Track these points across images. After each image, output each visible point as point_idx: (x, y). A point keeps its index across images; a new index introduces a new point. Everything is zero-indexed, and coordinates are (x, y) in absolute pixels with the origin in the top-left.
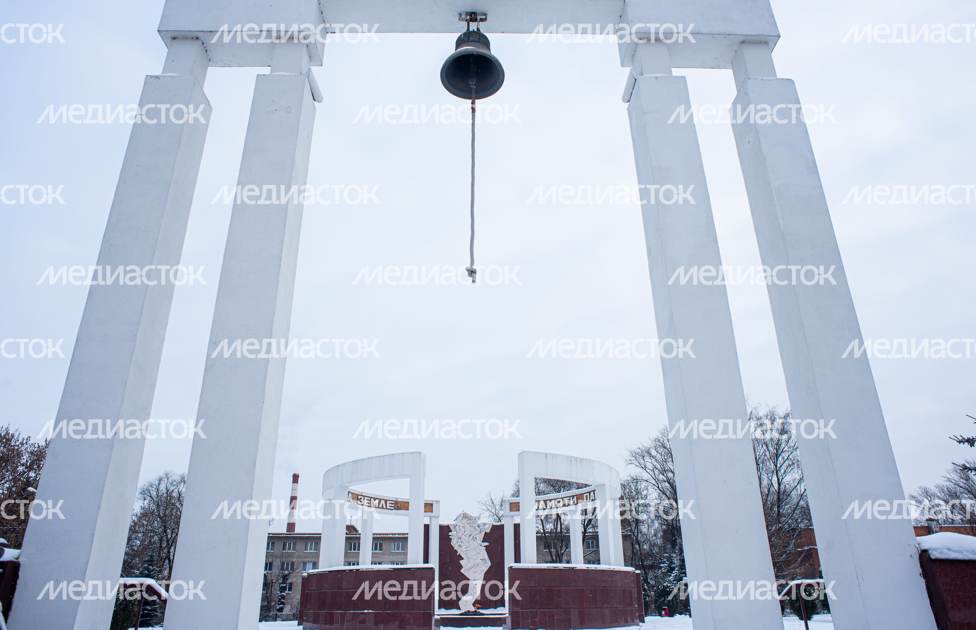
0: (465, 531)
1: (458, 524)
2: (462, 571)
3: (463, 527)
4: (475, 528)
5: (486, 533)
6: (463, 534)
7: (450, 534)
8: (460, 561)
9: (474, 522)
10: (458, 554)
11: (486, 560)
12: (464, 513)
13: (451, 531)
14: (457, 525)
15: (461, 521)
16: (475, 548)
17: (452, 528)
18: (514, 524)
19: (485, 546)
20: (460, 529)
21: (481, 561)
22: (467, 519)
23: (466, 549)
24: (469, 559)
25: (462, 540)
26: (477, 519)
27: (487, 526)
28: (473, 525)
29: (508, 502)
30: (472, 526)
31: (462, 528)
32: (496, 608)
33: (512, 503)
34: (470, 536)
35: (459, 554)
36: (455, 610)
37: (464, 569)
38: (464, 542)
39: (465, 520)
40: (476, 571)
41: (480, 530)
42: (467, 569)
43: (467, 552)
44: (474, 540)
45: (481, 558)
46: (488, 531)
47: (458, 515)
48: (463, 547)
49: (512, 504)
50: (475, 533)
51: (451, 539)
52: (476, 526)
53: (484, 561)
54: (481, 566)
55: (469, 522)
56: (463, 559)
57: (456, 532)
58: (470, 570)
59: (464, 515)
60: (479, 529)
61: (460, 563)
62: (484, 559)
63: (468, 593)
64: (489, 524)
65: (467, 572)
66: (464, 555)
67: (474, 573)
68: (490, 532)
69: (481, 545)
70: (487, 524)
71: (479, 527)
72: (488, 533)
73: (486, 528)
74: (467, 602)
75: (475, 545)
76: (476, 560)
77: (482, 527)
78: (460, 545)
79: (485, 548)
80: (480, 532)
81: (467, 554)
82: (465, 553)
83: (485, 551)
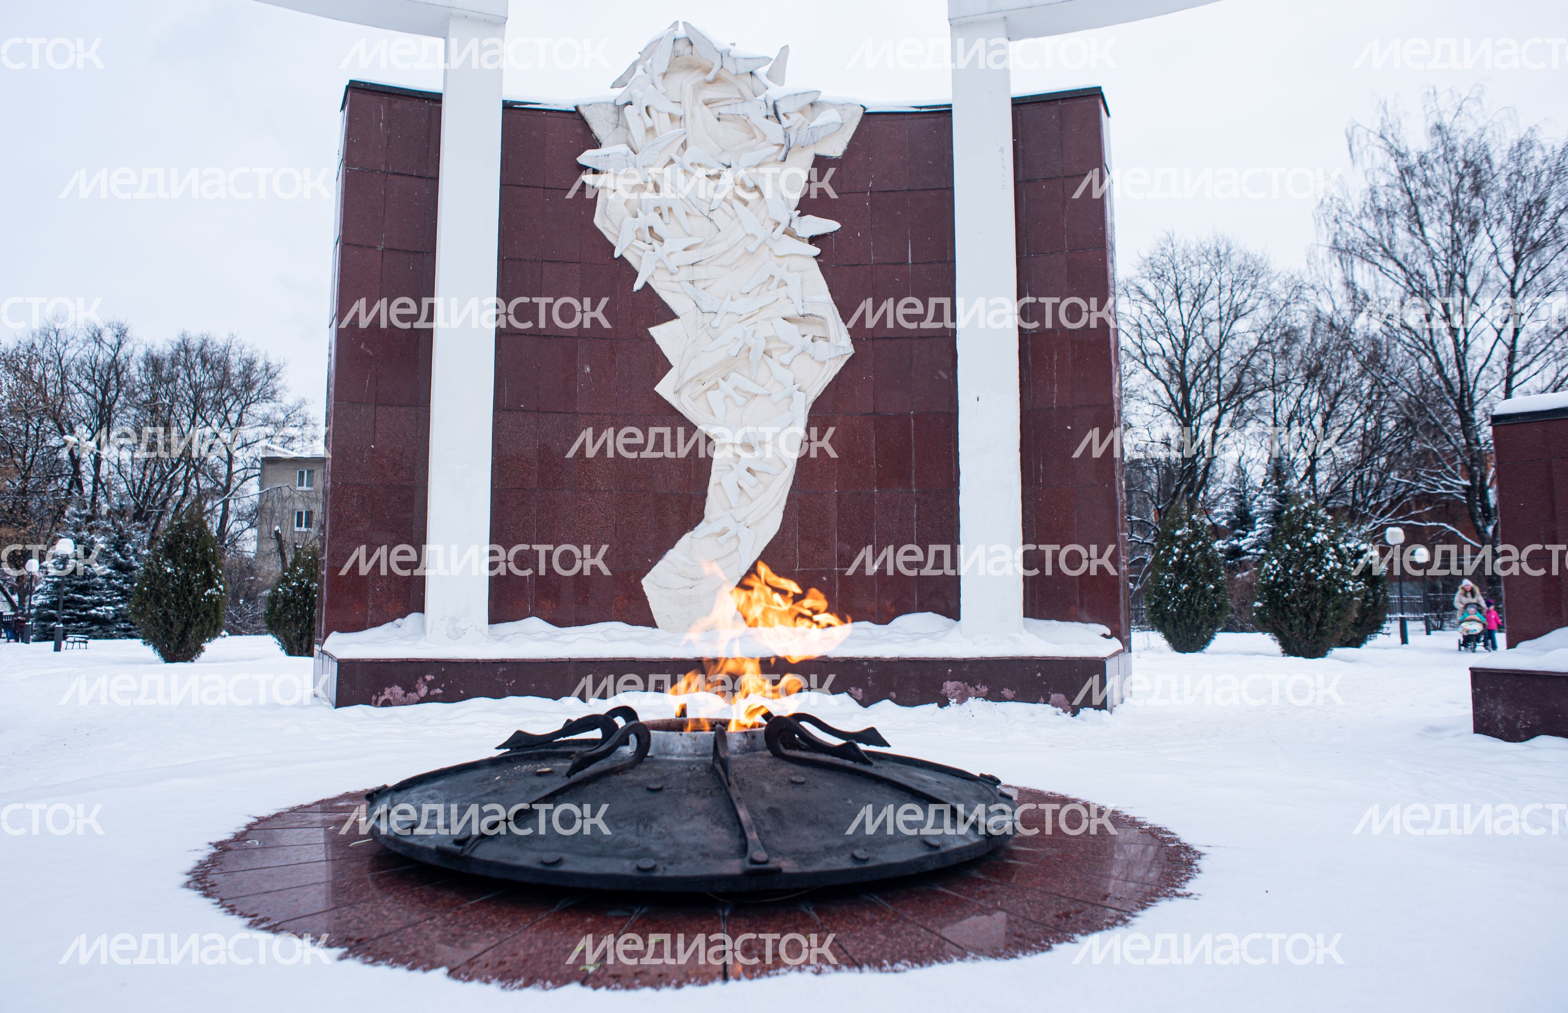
0: (684, 146)
1: (641, 97)
2: (665, 388)
3: (672, 117)
4: (750, 130)
5: (819, 160)
6: (672, 161)
7: (587, 158)
8: (653, 331)
9: (747, 93)
10: (638, 285)
11: (822, 321)
12: (681, 32)
13: (596, 144)
14: (630, 103)
15: (658, 80)
16: (752, 249)
17: (599, 128)
18: (1013, 99)
19: (813, 240)
20: (650, 130)
21: (793, 327)
22: (696, 77)
23: (693, 256)
24: (708, 318)
26: (762, 71)
27: (826, 117)
28: (740, 109)
30: (735, 118)
31: (661, 122)
32: (883, 618)
35: (647, 285)
36: (617, 628)
37: (680, 376)
39: (685, 82)
40: (755, 389)
41: (786, 136)
42: (698, 379)
43: (700, 272)
44: (746, 203)
45: (791, 312)
46: (836, 150)
47: (641, 50)
48: (674, 243)
50: (748, 158)
52: (756, 113)
53: (812, 330)
54: (786, 358)
55: (711, 93)
56: (667, 314)
57: (624, 148)
58: (716, 386)
59: (682, 47)
60: (774, 131)
61: (652, 339)
62: (810, 315)
63: (702, 524)
64: (842, 106)
65: (694, 400)
66: (677, 287)
67: (740, 400)
68: (845, 153)
69: (781, 229)
70: (832, 105)
71: (780, 122)
72: (836, 159)
73: (822, 126)
74: (695, 583)
75: (749, 232)
76: (753, 320)
77: (795, 119)
78: (651, 229)
79: (817, 251)
80: (784, 149)
81: (701, 285)
82: (684, 274)
83: (815, 263)
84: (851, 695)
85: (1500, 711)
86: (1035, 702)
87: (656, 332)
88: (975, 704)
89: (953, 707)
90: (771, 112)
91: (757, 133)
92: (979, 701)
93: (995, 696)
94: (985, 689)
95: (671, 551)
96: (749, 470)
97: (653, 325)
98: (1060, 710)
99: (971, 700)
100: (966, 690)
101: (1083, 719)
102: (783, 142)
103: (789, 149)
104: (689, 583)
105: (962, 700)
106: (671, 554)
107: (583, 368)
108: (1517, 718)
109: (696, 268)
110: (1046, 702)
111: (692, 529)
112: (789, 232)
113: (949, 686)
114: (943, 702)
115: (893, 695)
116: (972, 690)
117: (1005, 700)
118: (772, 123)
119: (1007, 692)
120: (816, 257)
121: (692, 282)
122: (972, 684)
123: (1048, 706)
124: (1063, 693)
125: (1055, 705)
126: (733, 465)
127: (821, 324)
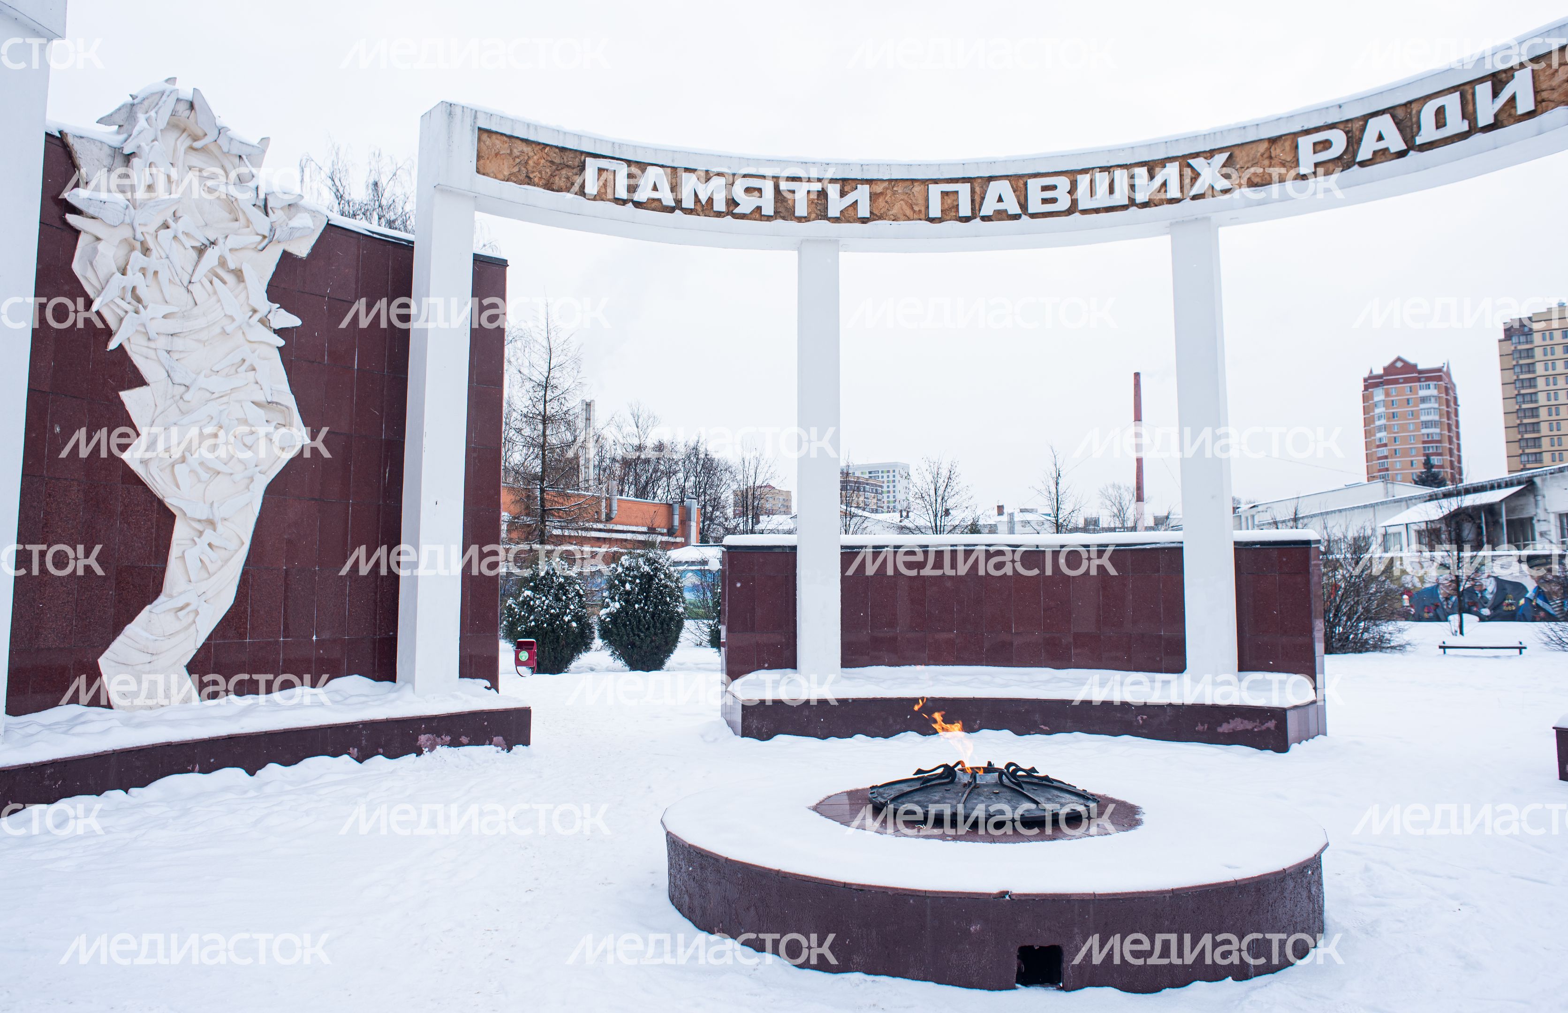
0: (177, 211)
1: (146, 151)
3: (168, 180)
4: (234, 213)
5: (286, 256)
6: (164, 226)
7: (78, 197)
8: (125, 395)
9: (232, 173)
10: (113, 345)
11: (281, 408)
14: (135, 155)
15: (158, 136)
16: (228, 330)
17: (88, 167)
19: (280, 332)
20: (149, 188)
21: (258, 411)
22: (185, 141)
23: (171, 326)
24: (178, 390)
25: (152, 262)
26: (256, 156)
27: (302, 221)
28: (226, 183)
29: (468, 121)
33: (489, 132)
34: (201, 251)
35: (121, 346)
38: (163, 276)
39: (179, 144)
41: (272, 230)
43: (178, 343)
44: (224, 283)
45: (260, 397)
46: (302, 249)
48: (154, 311)
49: (485, 137)
50: (232, 242)
51: (76, 233)
52: (245, 200)
53: (274, 417)
55: (194, 160)
56: (137, 380)
59: (181, 108)
61: (122, 403)
62: (277, 403)
63: (162, 598)
64: (314, 213)
65: (161, 471)
66: (152, 354)
67: (204, 476)
68: (309, 255)
69: (257, 317)
70: (306, 210)
71: (267, 214)
72: (301, 259)
73: (299, 229)
74: (154, 657)
75: (228, 313)
76: (225, 399)
77: (277, 216)
78: (134, 289)
79: (281, 342)
80: (266, 241)
81: (176, 356)
82: (162, 343)
83: (277, 355)
84: (349, 754)
85: (755, 724)
86: (483, 744)
87: (126, 396)
88: (442, 751)
89: (427, 755)
90: (262, 204)
91: (241, 217)
92: (445, 748)
93: (455, 743)
94: (448, 738)
95: (128, 626)
96: (210, 545)
97: (124, 389)
98: (500, 748)
99: (438, 747)
100: (435, 740)
101: (515, 754)
102: (267, 234)
103: (270, 242)
104: (148, 658)
105: (432, 749)
106: (130, 629)
107: (53, 428)
108: (763, 726)
109: (175, 338)
110: (490, 744)
111: (151, 602)
112: (264, 321)
113: (423, 738)
114: (419, 753)
115: (381, 750)
116: (439, 740)
117: (464, 745)
118: (261, 214)
119: (464, 739)
120: (280, 349)
121: (168, 352)
122: (439, 736)
123: (492, 746)
124: (502, 736)
125: (496, 745)
126: (196, 539)
127: (282, 412)
